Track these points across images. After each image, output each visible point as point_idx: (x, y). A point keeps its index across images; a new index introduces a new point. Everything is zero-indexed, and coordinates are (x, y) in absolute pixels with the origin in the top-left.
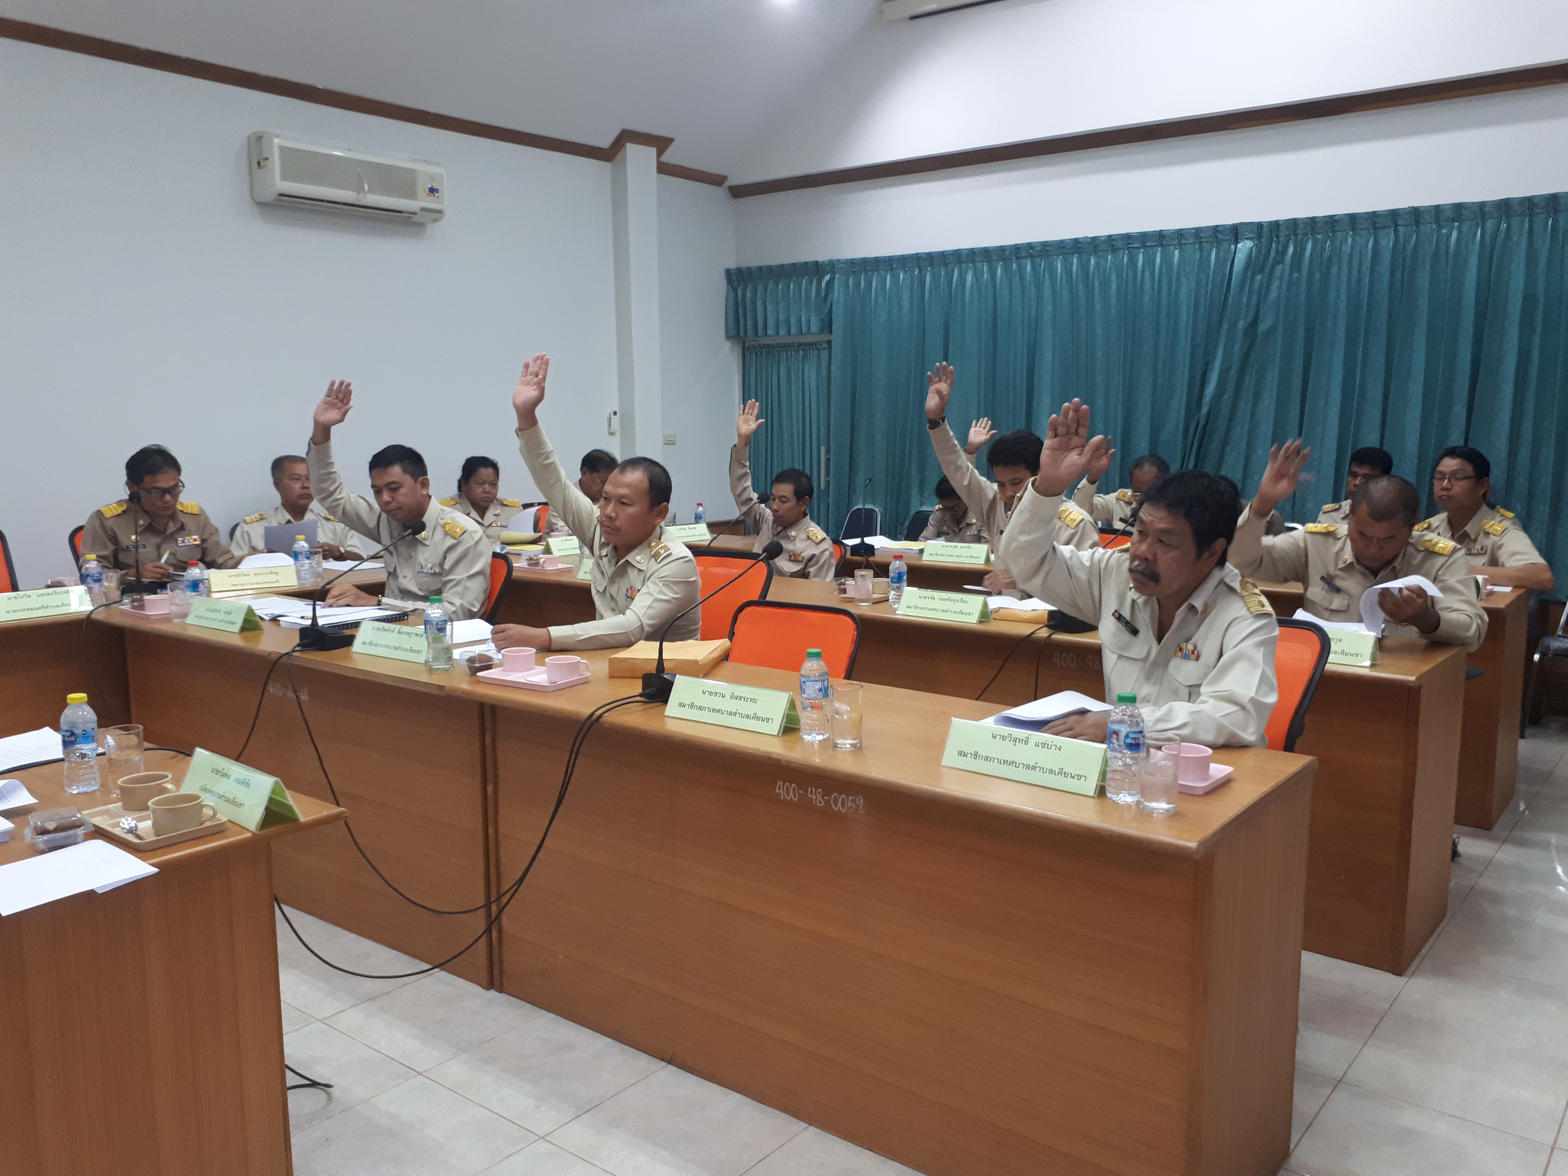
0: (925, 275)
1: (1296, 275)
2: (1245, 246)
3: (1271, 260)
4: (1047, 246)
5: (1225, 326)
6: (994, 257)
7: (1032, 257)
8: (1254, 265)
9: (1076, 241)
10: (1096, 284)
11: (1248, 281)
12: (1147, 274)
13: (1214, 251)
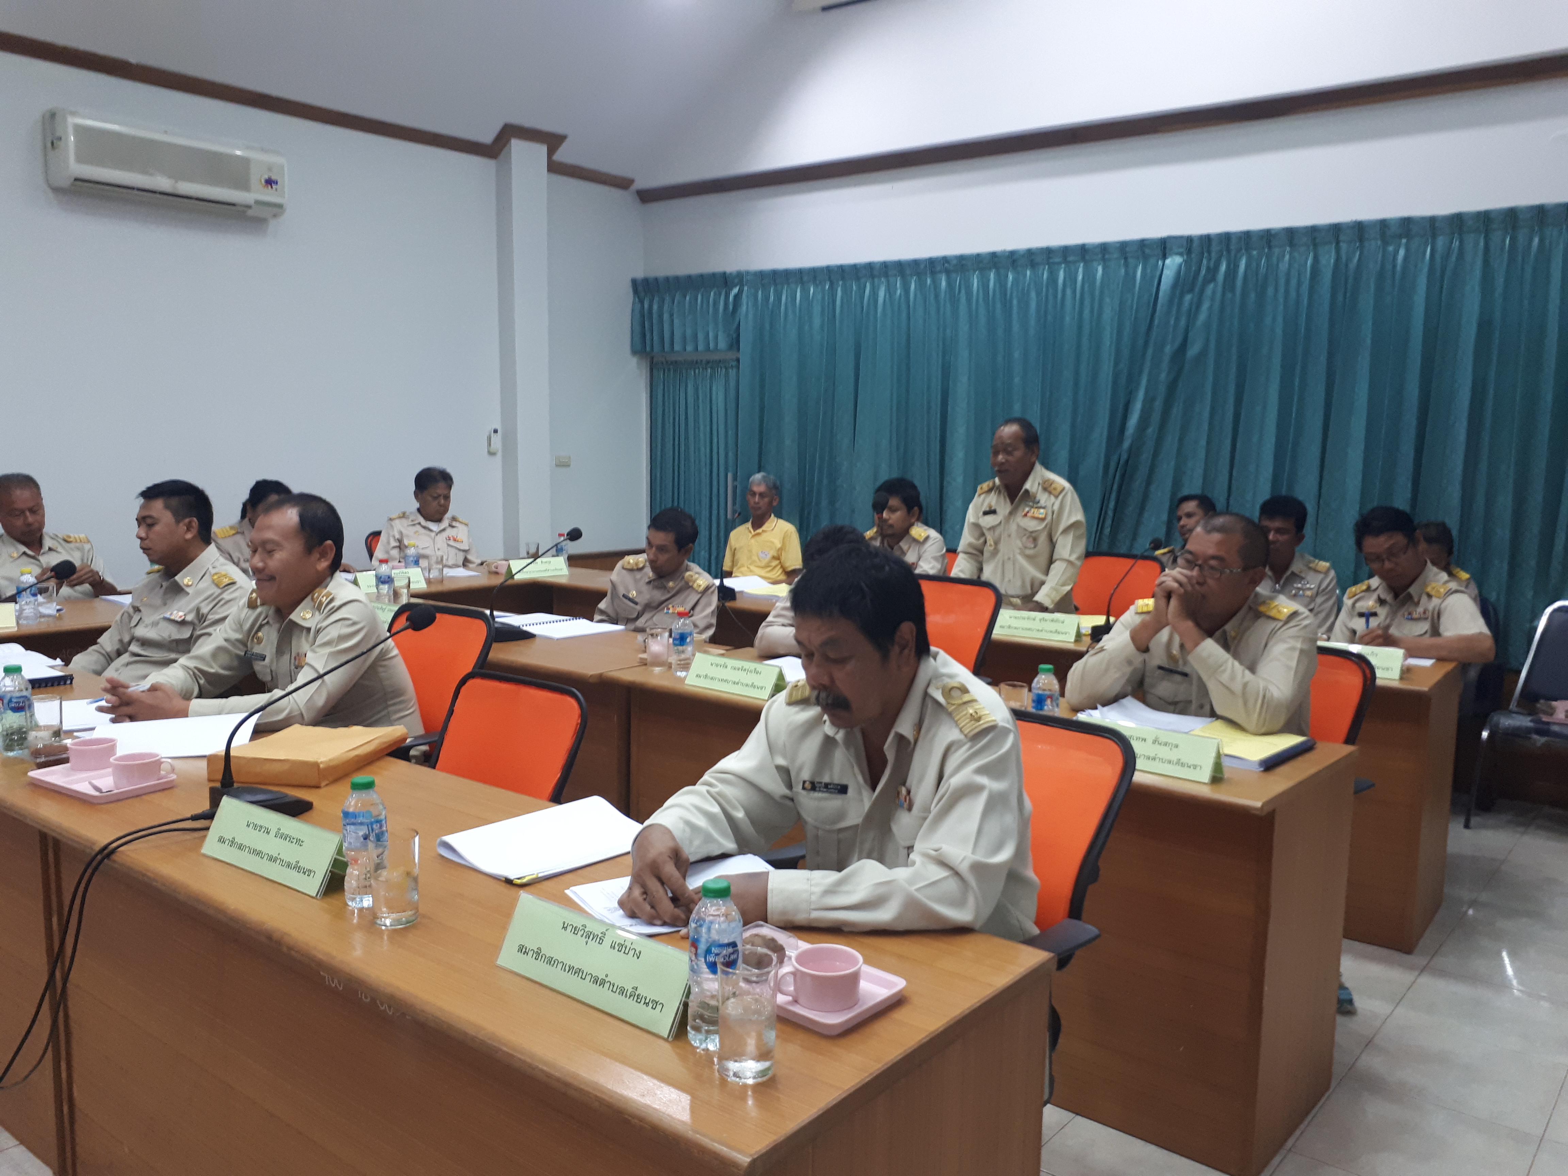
0: (837, 290)
1: (1229, 294)
2: (1172, 262)
3: (1201, 278)
5: (1151, 351)
6: (908, 272)
7: (947, 272)
8: (1183, 283)
9: (994, 255)
11: (1176, 301)
12: (1069, 292)
13: (1140, 267)
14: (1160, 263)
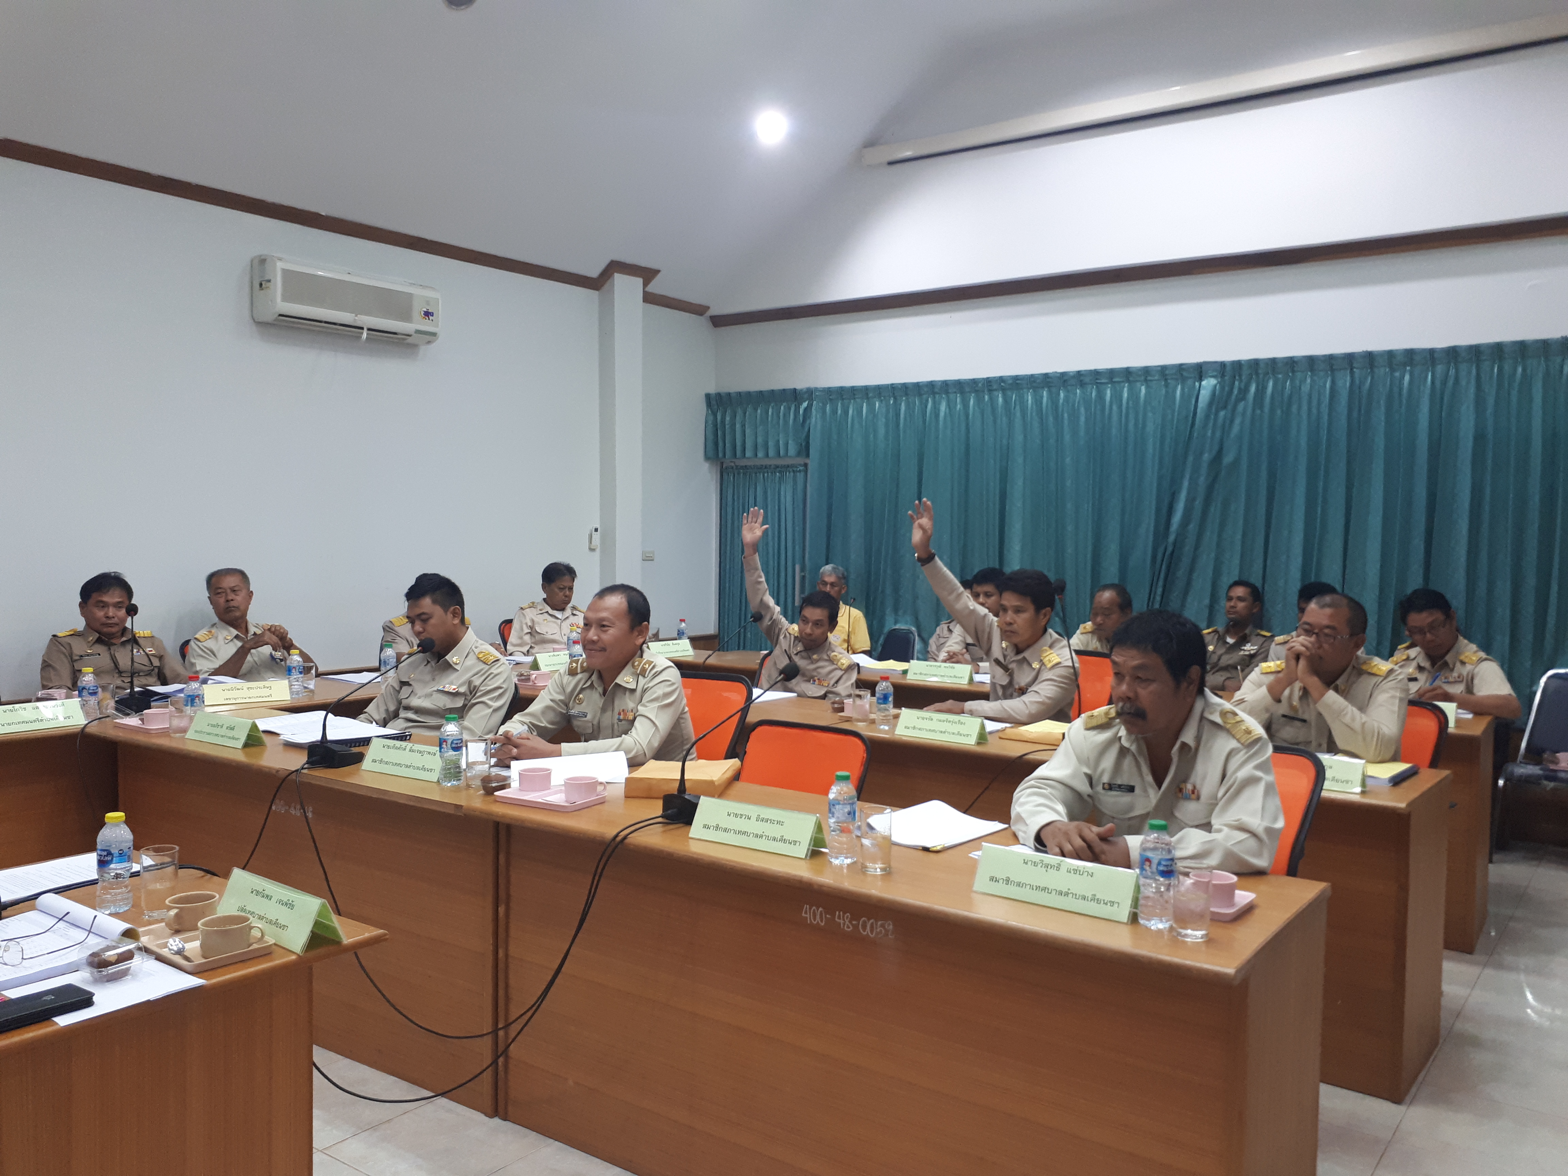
0: (901, 404)
1: (1258, 412)
2: (1209, 384)
3: (1233, 397)
4: (1018, 379)
5: (1191, 458)
6: (967, 389)
7: (1004, 390)
8: (1218, 401)
9: (1046, 376)
10: (1066, 415)
11: (1212, 417)
12: (1115, 407)
13: (1179, 387)
14: (1197, 384)
